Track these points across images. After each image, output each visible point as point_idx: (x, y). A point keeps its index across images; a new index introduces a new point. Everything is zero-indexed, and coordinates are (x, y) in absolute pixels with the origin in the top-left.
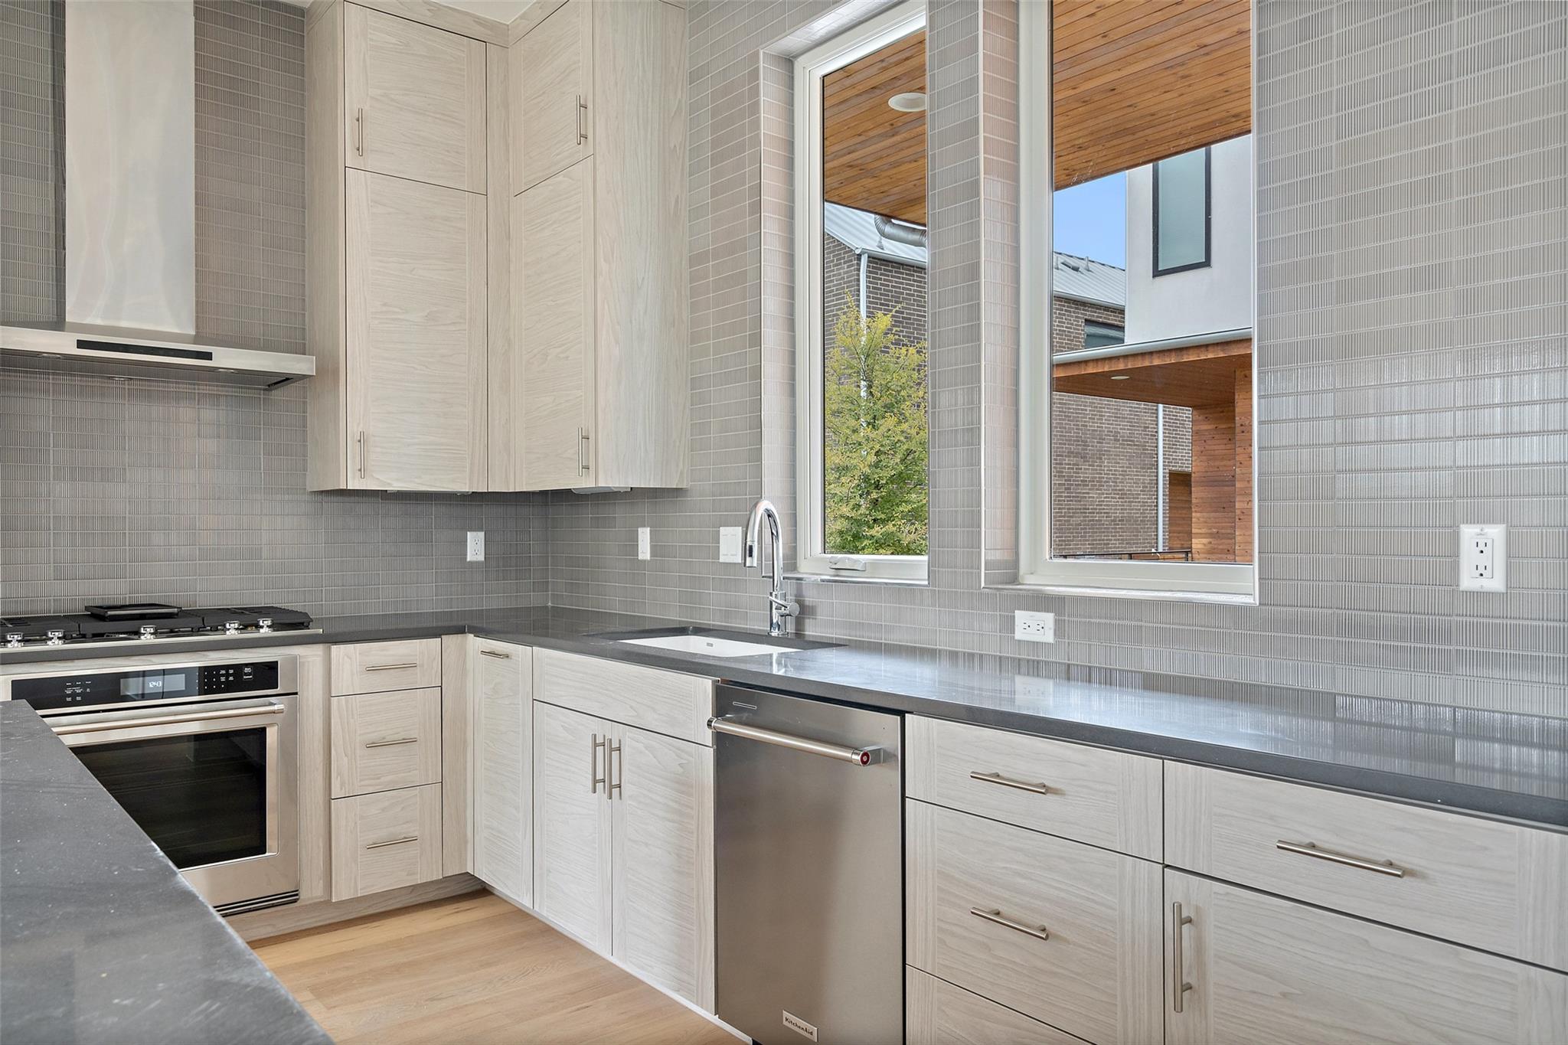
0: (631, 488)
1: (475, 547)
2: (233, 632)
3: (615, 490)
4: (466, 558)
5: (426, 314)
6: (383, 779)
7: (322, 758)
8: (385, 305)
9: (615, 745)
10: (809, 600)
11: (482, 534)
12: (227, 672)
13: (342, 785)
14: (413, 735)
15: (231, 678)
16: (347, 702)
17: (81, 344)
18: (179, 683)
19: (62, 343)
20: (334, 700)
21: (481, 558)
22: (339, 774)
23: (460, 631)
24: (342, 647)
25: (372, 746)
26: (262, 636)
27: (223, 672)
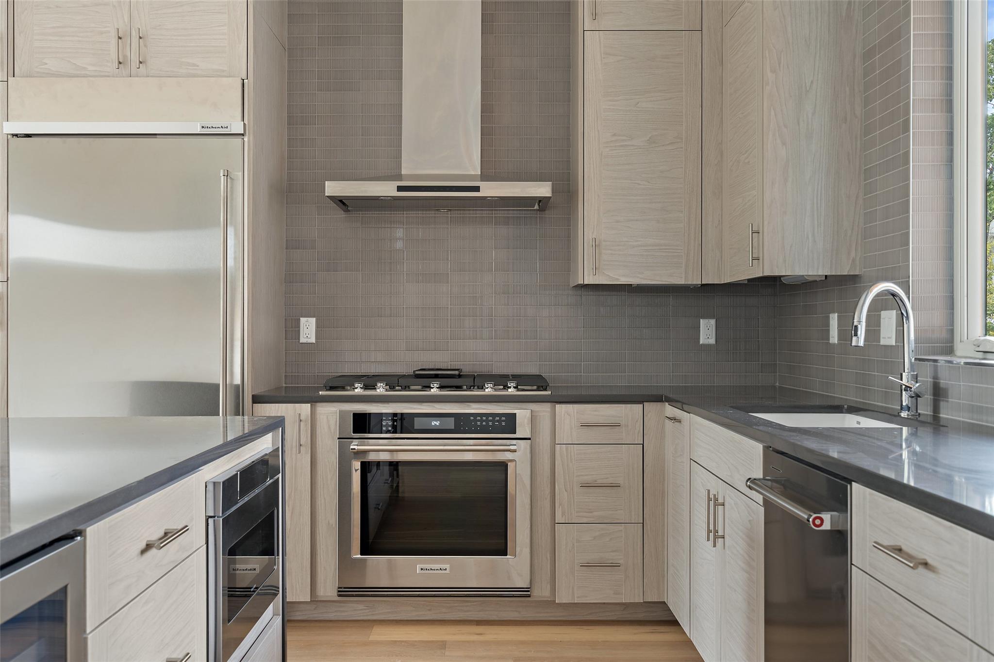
0: (826, 276)
1: (707, 332)
2: (489, 389)
3: (811, 279)
4: (699, 341)
5: (648, 138)
6: (595, 514)
7: (549, 491)
8: (614, 135)
9: (720, 500)
10: (943, 382)
11: (713, 322)
12: (482, 418)
13: (563, 514)
14: (620, 481)
15: (484, 423)
16: (567, 449)
17: (400, 189)
18: (450, 423)
19: (387, 189)
20: (558, 447)
21: (712, 341)
22: (560, 504)
23: (658, 399)
24: (564, 406)
25: (586, 486)
26: (509, 394)
27: (479, 418)
